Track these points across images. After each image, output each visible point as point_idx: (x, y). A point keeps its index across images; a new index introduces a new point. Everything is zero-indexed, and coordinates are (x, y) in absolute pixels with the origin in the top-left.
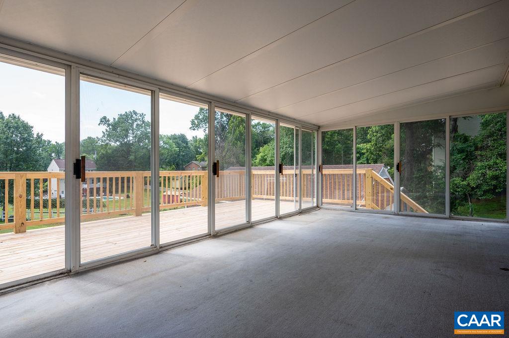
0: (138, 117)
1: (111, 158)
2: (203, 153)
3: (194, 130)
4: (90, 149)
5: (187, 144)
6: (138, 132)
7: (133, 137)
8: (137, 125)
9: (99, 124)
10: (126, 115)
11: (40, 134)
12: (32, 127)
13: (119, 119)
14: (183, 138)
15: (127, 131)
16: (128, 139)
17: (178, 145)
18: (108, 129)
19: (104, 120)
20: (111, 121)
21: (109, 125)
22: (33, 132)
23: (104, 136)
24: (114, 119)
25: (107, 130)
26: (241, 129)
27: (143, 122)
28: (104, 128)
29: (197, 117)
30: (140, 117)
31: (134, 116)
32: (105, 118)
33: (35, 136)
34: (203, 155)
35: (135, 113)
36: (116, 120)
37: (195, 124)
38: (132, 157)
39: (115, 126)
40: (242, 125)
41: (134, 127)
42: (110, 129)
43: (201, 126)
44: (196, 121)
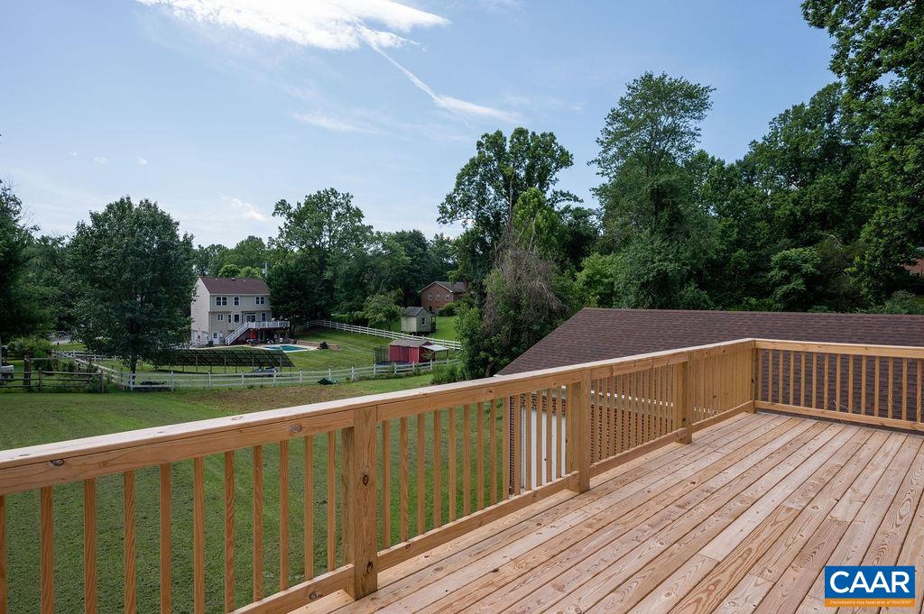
0: (340, 199)
1: (294, 276)
2: (460, 267)
3: (445, 223)
4: (254, 257)
5: (425, 249)
6: (340, 229)
7: (330, 237)
8: (338, 215)
9: (274, 214)
10: (319, 197)
11: (189, 236)
12: (177, 224)
13: (307, 204)
14: (416, 237)
15: (320, 225)
16: (323, 241)
17: (410, 252)
18: (287, 222)
19: (282, 207)
20: (294, 207)
21: (289, 216)
22: (177, 233)
23: (281, 236)
24: (299, 204)
25: (286, 225)
26: (540, 220)
27: (348, 208)
28: (282, 220)
29: (450, 199)
30: (342, 201)
31: (332, 198)
32: (283, 202)
33: (181, 239)
34: (459, 270)
35: (335, 193)
36: (303, 206)
37: (446, 212)
38: (328, 274)
39: (299, 217)
40: (542, 212)
41: (333, 219)
42: (291, 222)
43: (458, 215)
44: (449, 207)
